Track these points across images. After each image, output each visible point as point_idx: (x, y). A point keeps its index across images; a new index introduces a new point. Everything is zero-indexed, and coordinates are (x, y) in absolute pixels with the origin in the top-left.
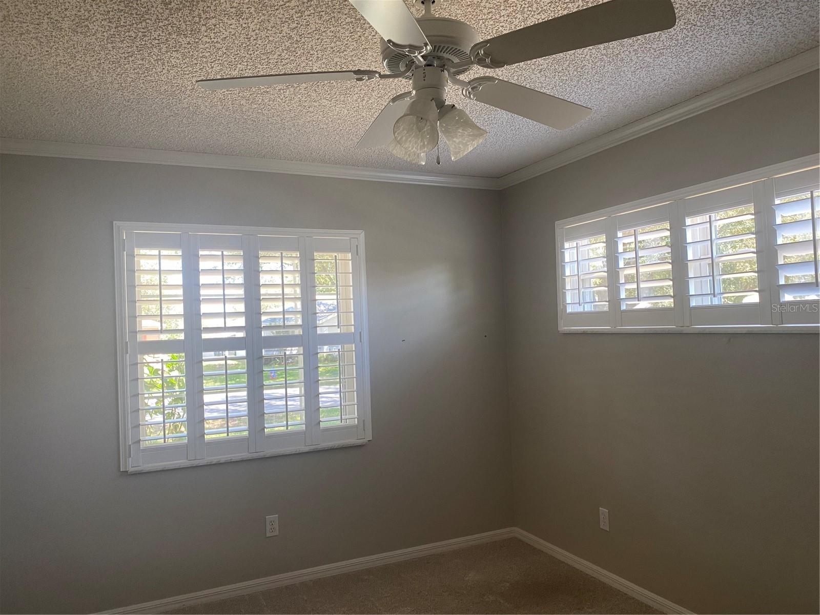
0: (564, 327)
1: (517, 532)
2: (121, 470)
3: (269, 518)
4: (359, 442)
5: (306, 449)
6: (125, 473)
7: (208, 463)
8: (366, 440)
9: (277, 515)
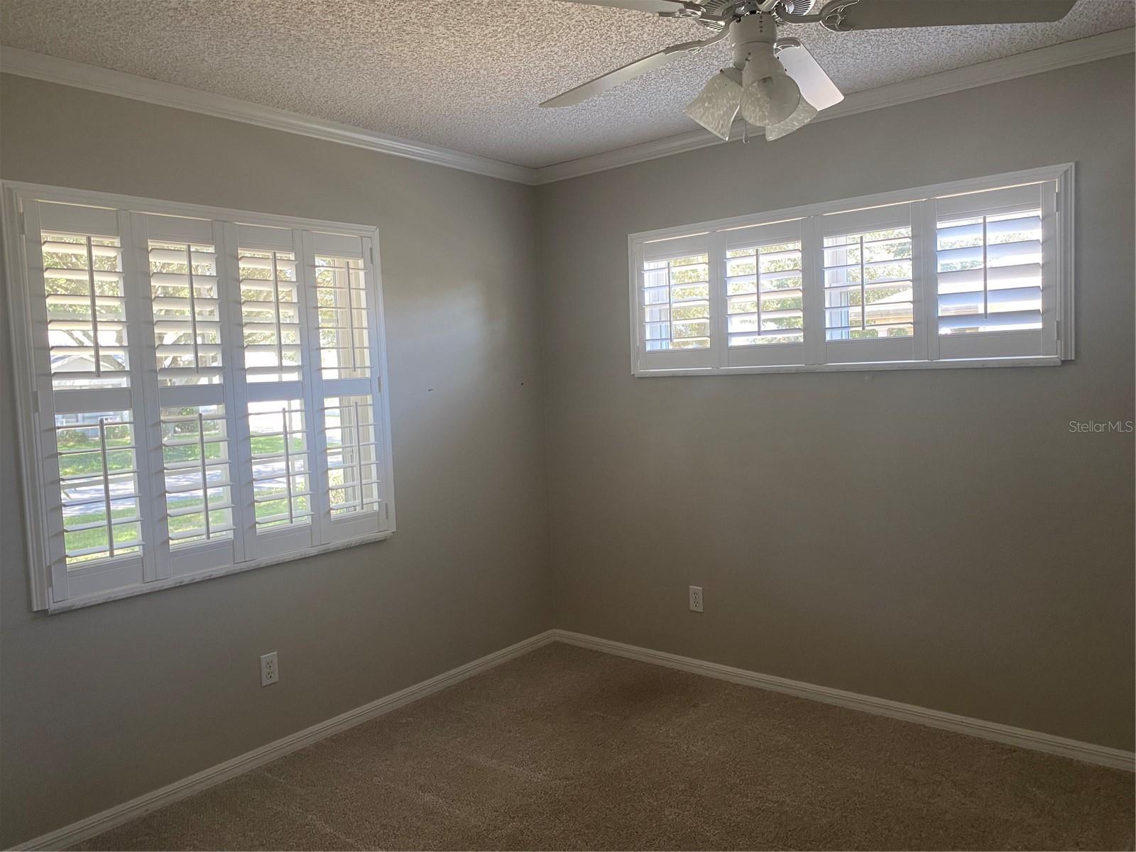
0: (639, 369)
1: (558, 634)
2: (35, 610)
3: (264, 657)
4: (381, 535)
5: (314, 551)
6: (44, 613)
7: (176, 583)
8: (389, 533)
9: (276, 653)
